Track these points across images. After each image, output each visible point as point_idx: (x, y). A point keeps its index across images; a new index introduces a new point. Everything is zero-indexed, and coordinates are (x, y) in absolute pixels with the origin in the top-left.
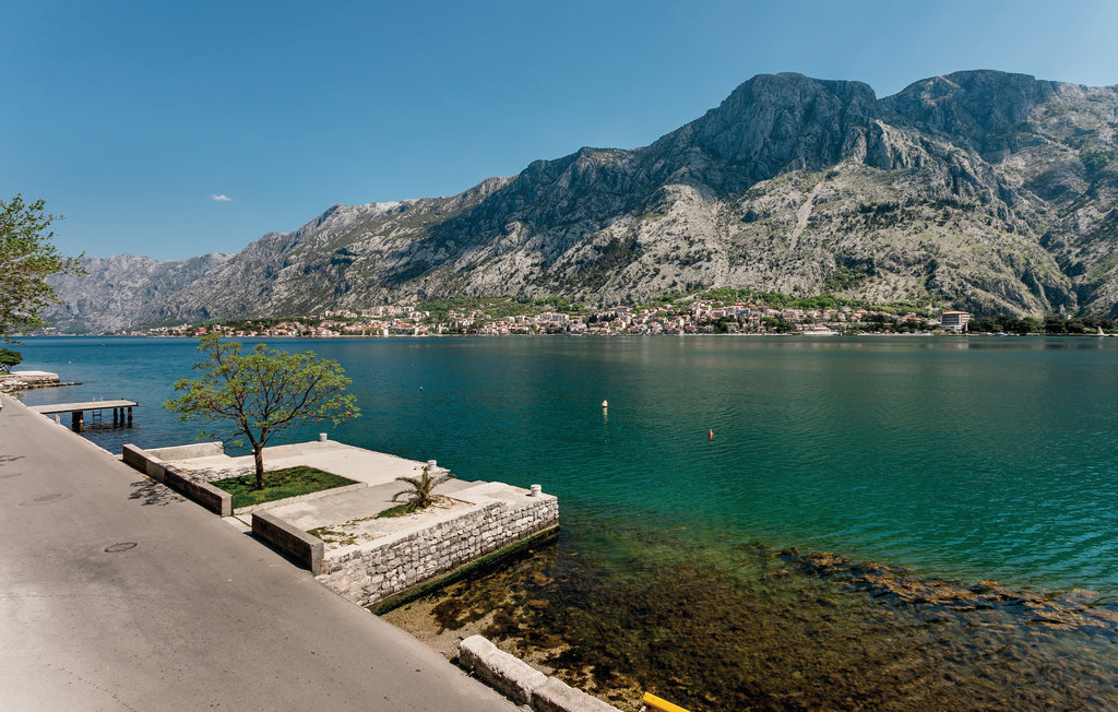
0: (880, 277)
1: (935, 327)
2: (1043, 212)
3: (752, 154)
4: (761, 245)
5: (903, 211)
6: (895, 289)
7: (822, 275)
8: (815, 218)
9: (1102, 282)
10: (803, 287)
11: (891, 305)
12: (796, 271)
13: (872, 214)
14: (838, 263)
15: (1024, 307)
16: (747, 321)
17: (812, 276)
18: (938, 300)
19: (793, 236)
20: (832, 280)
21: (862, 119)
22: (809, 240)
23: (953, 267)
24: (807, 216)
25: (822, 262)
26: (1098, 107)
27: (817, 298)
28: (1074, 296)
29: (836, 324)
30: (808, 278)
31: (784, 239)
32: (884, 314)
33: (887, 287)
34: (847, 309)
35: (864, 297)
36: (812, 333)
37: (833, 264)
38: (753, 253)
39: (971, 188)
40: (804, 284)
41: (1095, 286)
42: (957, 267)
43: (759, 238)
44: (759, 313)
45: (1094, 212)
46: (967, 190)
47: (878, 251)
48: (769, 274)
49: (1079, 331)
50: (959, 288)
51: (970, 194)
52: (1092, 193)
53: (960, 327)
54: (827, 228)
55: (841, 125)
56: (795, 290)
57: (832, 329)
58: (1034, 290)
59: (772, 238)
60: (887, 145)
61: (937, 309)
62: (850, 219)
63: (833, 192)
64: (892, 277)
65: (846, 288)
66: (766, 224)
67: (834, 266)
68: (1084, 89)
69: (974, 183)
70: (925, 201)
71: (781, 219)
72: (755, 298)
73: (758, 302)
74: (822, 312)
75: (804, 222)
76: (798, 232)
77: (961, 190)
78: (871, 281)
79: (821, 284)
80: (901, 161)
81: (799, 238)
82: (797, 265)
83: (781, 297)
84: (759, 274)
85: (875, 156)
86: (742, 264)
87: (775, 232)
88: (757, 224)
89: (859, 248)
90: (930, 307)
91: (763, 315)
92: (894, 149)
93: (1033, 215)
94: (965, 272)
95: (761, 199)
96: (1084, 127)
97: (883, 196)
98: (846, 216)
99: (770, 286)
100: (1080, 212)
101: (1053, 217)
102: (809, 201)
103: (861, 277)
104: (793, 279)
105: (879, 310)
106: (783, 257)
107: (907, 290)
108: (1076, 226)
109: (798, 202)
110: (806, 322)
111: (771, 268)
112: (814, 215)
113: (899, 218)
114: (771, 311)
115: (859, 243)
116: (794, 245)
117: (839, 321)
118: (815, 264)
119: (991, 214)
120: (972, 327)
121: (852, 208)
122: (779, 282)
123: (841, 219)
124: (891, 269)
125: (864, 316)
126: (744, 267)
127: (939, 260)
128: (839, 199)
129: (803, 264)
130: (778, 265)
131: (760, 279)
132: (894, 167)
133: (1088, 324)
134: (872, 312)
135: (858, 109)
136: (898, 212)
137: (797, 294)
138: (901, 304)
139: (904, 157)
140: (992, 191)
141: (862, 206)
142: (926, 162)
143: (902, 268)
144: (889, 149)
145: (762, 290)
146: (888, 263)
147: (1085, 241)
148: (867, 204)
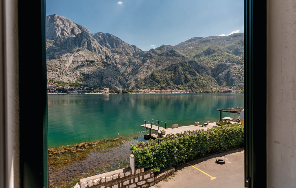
0: (91, 79)
1: (102, 92)
2: (122, 68)
3: (54, 38)
4: (57, 66)
5: (96, 63)
6: (94, 82)
7: (76, 77)
8: (74, 61)
9: (131, 83)
10: (70, 80)
11: (93, 86)
12: (69, 75)
13: (89, 63)
14: (80, 74)
15: (119, 88)
16: (52, 89)
17: (73, 77)
18: (104, 85)
19: (67, 65)
20: (79, 79)
21: (86, 37)
22: (72, 67)
23: (106, 78)
24: (72, 60)
25: (76, 74)
26: (130, 49)
27: (74, 83)
28: (127, 86)
29: (79, 91)
30: (72, 78)
31: (64, 66)
32: (92, 88)
33: (92, 82)
34: (83, 87)
35: (87, 84)
36: (73, 93)
37: (79, 74)
38: (54, 69)
39: (110, 60)
40: (71, 79)
41: (130, 84)
42: (107, 78)
43: (56, 64)
44: (56, 87)
45: (130, 69)
46: (109, 61)
47: (90, 72)
48: (60, 75)
49: (127, 93)
50: (108, 83)
51: (110, 62)
52: (129, 65)
53: (107, 92)
54: (77, 64)
55: (81, 37)
56: (68, 81)
57: (78, 92)
58: (121, 84)
59: (61, 65)
60: (92, 46)
61: (103, 87)
62: (83, 63)
63: (79, 55)
64: (94, 79)
65: (82, 81)
66: (59, 60)
67: (79, 75)
68: (128, 44)
69: (110, 59)
70: (101, 62)
71: (64, 60)
72: (55, 82)
73: (56, 84)
74: (76, 87)
75: (71, 62)
76: (69, 64)
77: (108, 60)
78: (89, 80)
79: (76, 80)
80: (96, 51)
81: (69, 66)
82: (69, 74)
83: (64, 83)
84: (56, 75)
85: (90, 48)
86: (50, 72)
87: (62, 63)
88: (56, 60)
89: (86, 71)
90: (102, 87)
91: (58, 88)
92: (94, 47)
93: (120, 68)
94: (109, 79)
95: (57, 53)
96: (128, 52)
97: (92, 59)
98: (82, 62)
99: (60, 79)
100: (128, 69)
101: (124, 69)
102: (72, 56)
103: (86, 79)
104: (67, 78)
105: (90, 87)
106: (64, 71)
107: (97, 83)
108: (127, 72)
109: (69, 55)
110: (71, 90)
111: (60, 74)
112: (74, 60)
113: (95, 65)
114: (60, 87)
115: (86, 70)
116: (68, 68)
117: (80, 90)
118: (74, 74)
119: (113, 67)
120: (109, 92)
121: (84, 60)
122: (63, 78)
123: (81, 62)
124: (93, 77)
125: (87, 88)
126: (51, 73)
127: (103, 76)
128: (81, 57)
129: (71, 73)
130: (63, 73)
131: (57, 77)
132: (94, 52)
133: (128, 91)
134: (89, 88)
135: (85, 34)
136: (95, 63)
137: (69, 82)
138: (96, 86)
139: (96, 50)
140: (114, 62)
141: (86, 60)
142: (101, 52)
143: (96, 77)
144: (93, 47)
145: (58, 80)
146: (93, 75)
147: (128, 74)
148: (88, 60)
